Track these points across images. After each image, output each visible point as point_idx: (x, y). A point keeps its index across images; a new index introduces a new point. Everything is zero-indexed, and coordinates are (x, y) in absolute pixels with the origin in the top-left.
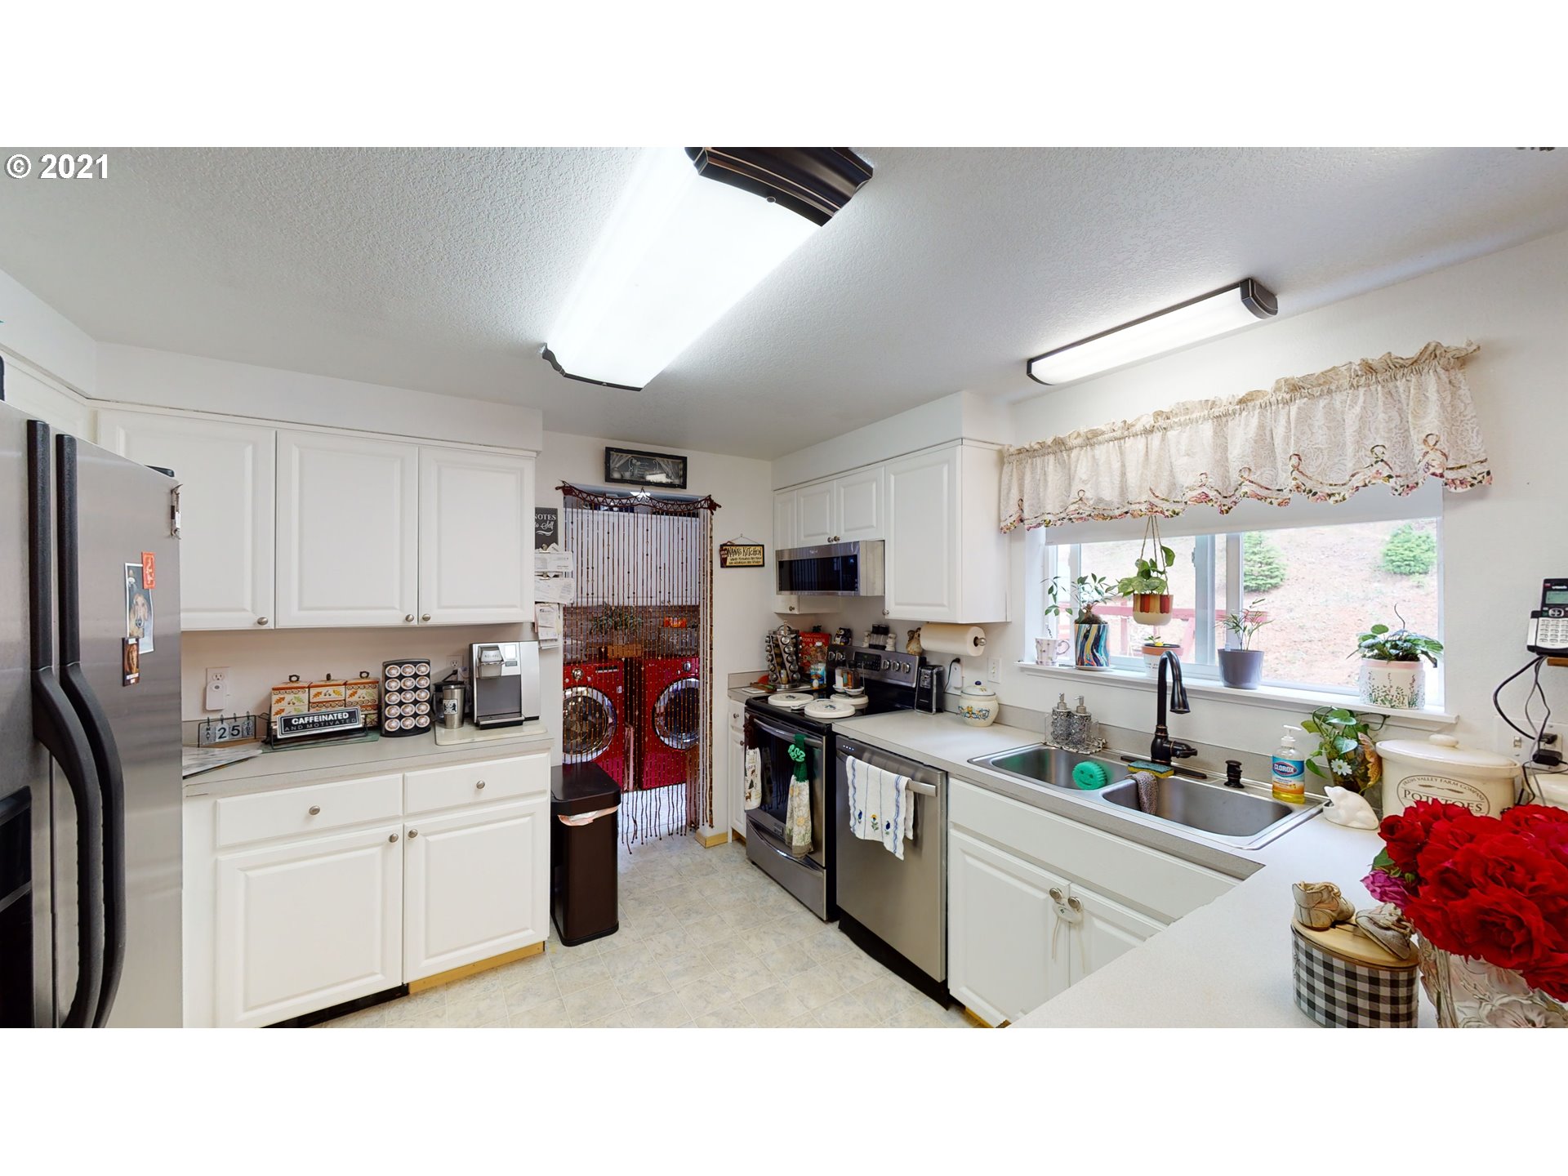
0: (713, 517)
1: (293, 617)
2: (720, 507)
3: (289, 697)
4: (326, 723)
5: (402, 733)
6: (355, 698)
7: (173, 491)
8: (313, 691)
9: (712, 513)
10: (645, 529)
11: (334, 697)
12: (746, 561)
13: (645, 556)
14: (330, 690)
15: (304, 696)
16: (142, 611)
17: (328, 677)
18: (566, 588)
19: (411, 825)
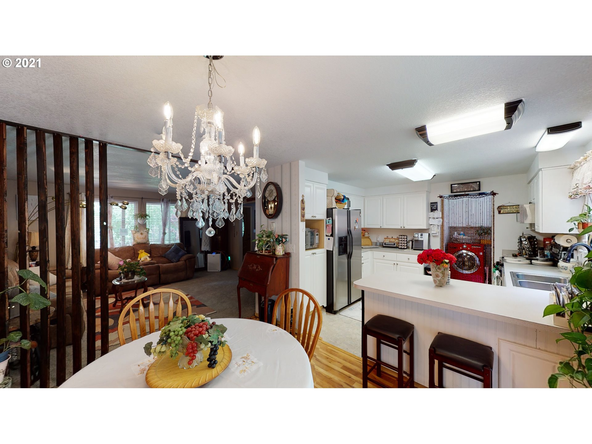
0: (494, 198)
1: (385, 226)
2: (498, 194)
3: (386, 240)
4: (390, 245)
5: (401, 248)
6: (395, 241)
7: (360, 212)
8: (390, 239)
9: (494, 196)
10: (466, 204)
11: (392, 241)
12: (512, 211)
13: (466, 212)
14: (392, 239)
15: (388, 240)
16: (356, 224)
17: (392, 237)
18: (439, 221)
19: (398, 263)
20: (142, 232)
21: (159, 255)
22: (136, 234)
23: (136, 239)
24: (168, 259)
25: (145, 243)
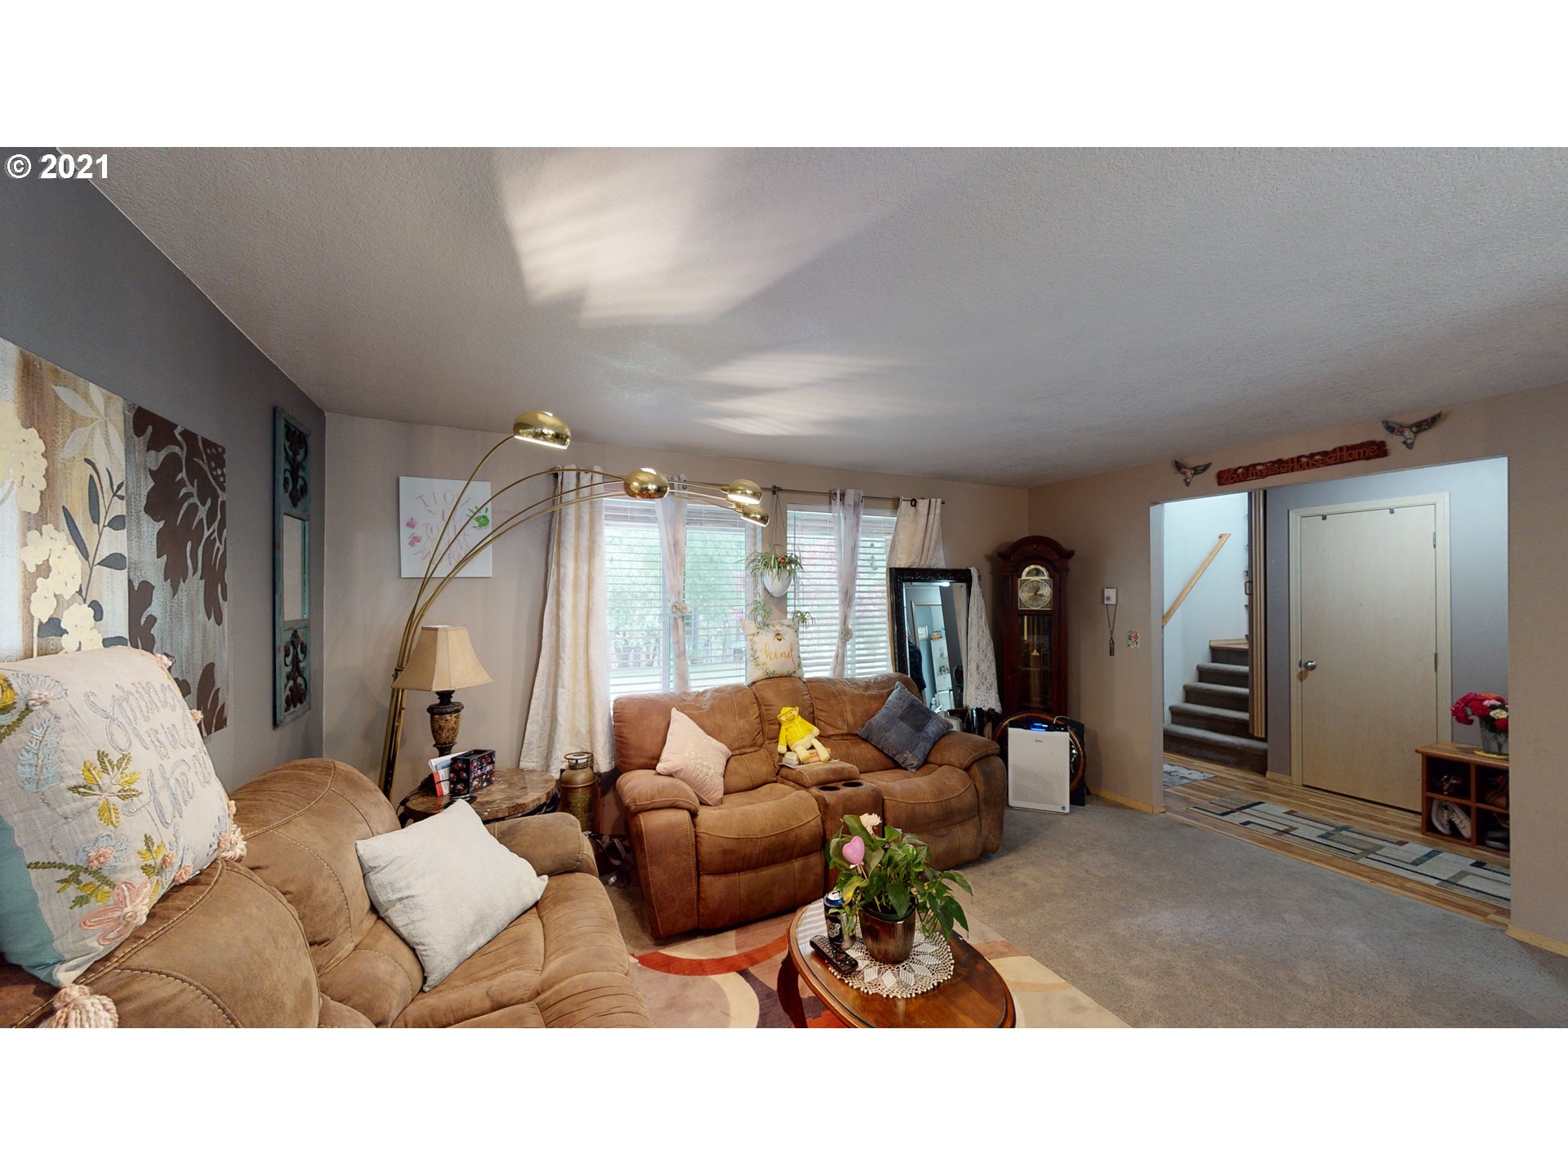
20: (778, 628)
21: (845, 732)
22: (760, 635)
23: (762, 658)
24: (881, 751)
25: (789, 676)
